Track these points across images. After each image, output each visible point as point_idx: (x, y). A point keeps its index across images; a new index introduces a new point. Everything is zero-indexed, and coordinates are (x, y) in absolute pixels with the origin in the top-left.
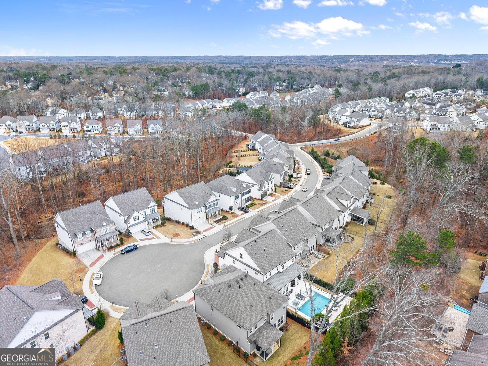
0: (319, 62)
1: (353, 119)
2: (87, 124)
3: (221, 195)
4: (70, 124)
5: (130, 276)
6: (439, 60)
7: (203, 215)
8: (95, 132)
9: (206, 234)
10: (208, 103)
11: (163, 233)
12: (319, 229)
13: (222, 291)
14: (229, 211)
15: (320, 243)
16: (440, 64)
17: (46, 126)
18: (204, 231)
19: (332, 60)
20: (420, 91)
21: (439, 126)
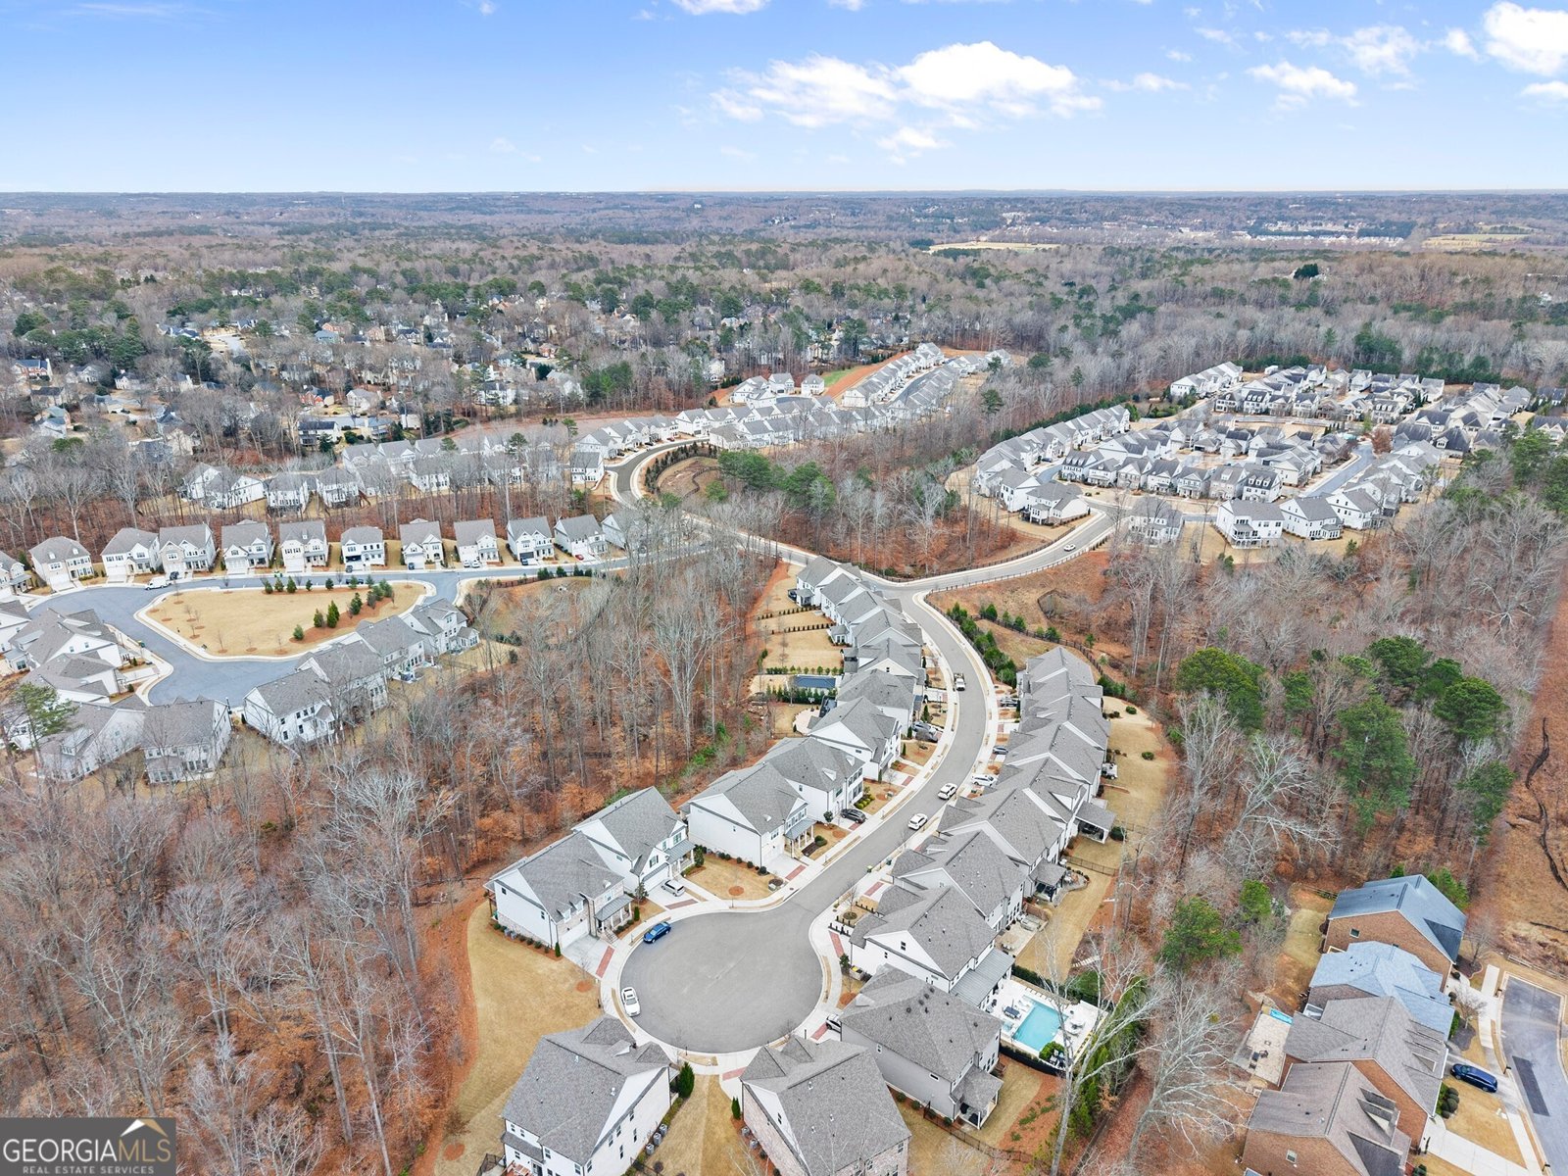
0: (913, 227)
1: (1044, 501)
2: (350, 542)
3: (804, 787)
4: (305, 543)
5: (685, 991)
6: (1261, 220)
7: (780, 841)
8: (372, 561)
9: (792, 883)
10: (639, 428)
11: (707, 886)
12: (1025, 870)
13: (895, 1019)
14: (824, 820)
15: (1028, 895)
16: (1267, 233)
17: (242, 554)
18: (790, 877)
19: (952, 219)
20: (1209, 378)
21: (1254, 525)
